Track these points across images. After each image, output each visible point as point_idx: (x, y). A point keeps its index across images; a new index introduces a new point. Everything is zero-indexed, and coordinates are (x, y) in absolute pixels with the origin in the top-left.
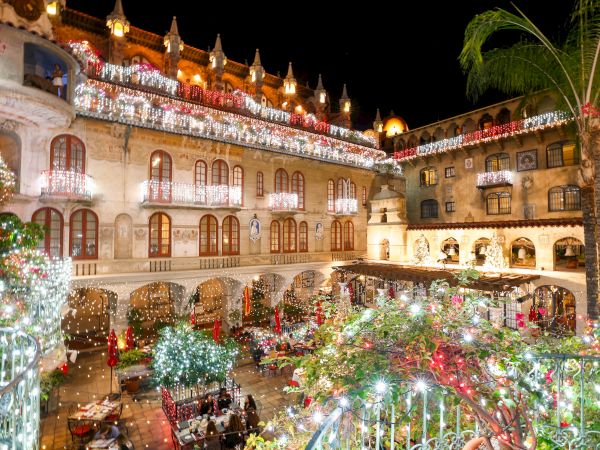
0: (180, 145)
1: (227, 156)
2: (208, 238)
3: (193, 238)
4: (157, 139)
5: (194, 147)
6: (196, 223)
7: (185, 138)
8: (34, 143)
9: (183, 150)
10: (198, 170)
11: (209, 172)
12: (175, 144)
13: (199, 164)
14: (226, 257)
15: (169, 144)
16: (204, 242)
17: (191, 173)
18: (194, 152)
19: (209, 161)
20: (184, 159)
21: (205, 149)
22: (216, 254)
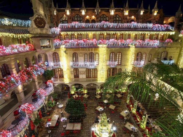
0: (79, 50)
1: (93, 51)
2: (89, 74)
3: (85, 74)
4: (74, 50)
5: (83, 50)
6: (85, 70)
7: (80, 48)
8: (49, 55)
9: (81, 51)
10: (85, 56)
11: (88, 56)
12: (78, 50)
13: (85, 54)
14: (93, 79)
15: (77, 50)
16: (87, 75)
17: (83, 57)
18: (83, 51)
19: (88, 53)
20: (81, 54)
21: (86, 50)
22: (91, 77)
